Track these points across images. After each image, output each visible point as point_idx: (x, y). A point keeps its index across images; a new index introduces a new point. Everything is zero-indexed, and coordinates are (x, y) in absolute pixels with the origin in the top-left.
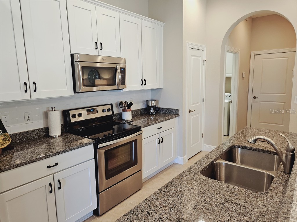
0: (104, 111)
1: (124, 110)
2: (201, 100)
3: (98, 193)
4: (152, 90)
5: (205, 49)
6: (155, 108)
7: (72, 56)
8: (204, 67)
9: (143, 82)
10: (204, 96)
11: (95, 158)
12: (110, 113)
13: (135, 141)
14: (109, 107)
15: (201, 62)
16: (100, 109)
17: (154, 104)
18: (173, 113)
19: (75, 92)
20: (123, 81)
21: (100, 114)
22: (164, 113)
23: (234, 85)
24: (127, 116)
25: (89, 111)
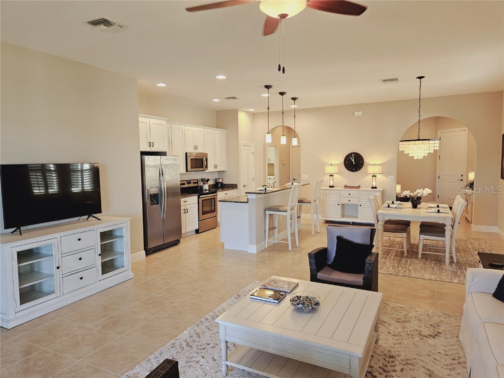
0: (194, 183)
1: (204, 184)
2: (251, 179)
3: (199, 221)
4: (218, 172)
5: (253, 145)
6: (221, 183)
7: (186, 154)
8: (253, 157)
9: (216, 166)
10: (254, 177)
11: (198, 203)
12: (197, 185)
13: (214, 199)
14: (196, 181)
15: (251, 154)
16: (192, 182)
17: (220, 181)
18: (234, 186)
19: (187, 171)
20: (207, 166)
21: (192, 185)
22: (228, 188)
23: (276, 169)
24: (206, 187)
25: (188, 183)
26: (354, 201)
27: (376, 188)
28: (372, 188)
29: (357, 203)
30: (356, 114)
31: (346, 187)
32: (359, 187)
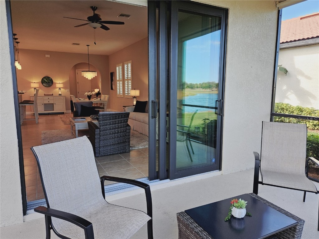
26: (51, 102)
27: (61, 95)
28: (59, 95)
29: (53, 103)
30: (47, 56)
31: (45, 95)
32: (52, 95)
